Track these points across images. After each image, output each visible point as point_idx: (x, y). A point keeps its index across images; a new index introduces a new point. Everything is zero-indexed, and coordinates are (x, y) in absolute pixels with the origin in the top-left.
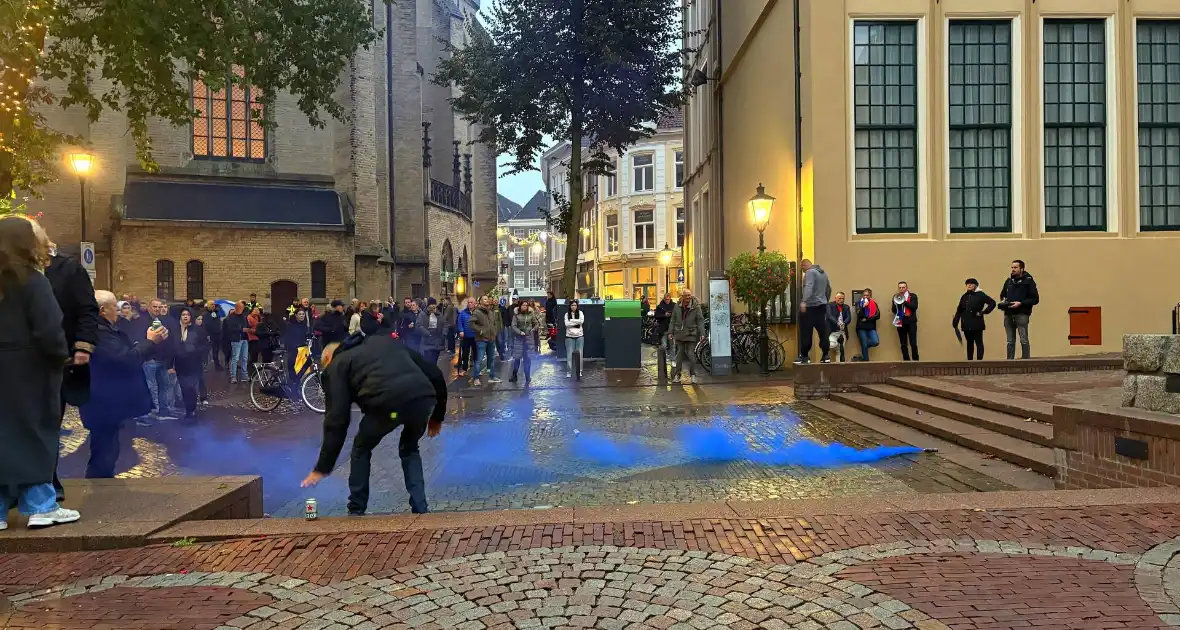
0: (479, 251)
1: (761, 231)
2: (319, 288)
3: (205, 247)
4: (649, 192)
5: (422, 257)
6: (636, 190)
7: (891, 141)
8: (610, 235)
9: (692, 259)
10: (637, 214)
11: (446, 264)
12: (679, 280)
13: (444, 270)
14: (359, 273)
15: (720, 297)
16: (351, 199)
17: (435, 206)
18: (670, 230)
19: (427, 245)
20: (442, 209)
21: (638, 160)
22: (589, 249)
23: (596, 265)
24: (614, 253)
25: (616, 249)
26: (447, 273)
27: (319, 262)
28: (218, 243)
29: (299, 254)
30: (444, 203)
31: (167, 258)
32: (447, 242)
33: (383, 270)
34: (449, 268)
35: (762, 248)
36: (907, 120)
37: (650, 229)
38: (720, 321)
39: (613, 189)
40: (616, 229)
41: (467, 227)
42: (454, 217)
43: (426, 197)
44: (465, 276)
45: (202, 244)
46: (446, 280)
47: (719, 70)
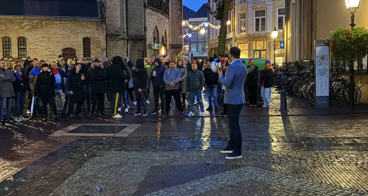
0: (173, 33)
1: (353, 14)
2: (87, 52)
3: (27, 29)
5: (143, 36)
8: (241, 23)
9: (289, 35)
10: (256, 12)
11: (156, 40)
12: (281, 47)
13: (154, 43)
14: (108, 44)
15: (323, 58)
16: (104, 4)
17: (149, 8)
18: (274, 20)
19: (145, 29)
20: (153, 10)
22: (230, 31)
23: (233, 40)
26: (156, 44)
27: (87, 38)
28: (34, 27)
29: (77, 34)
30: (154, 7)
31: (8, 35)
32: (156, 27)
33: (122, 42)
34: (157, 42)
35: (353, 25)
37: (263, 20)
38: (322, 73)
40: (245, 21)
41: (167, 20)
42: (159, 14)
43: (145, 4)
44: (165, 45)
45: (26, 28)
46: (156, 48)
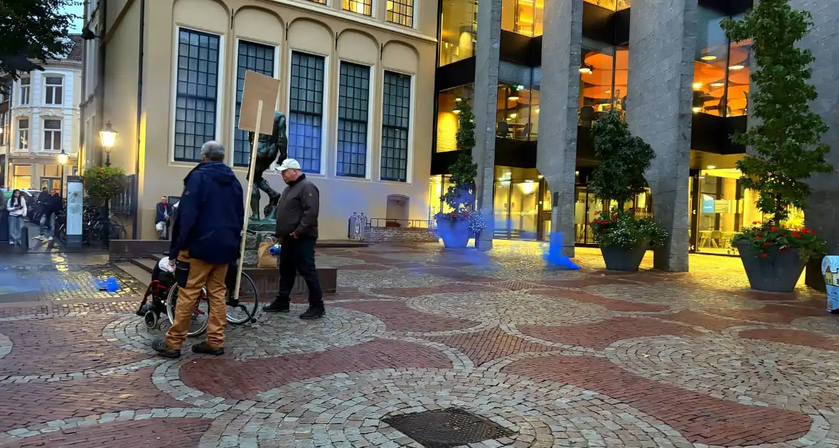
1: (108, 152)
4: (58, 106)
6: (47, 103)
7: (200, 106)
8: (22, 135)
10: (46, 122)
15: (76, 194)
18: (75, 138)
21: (49, 80)
23: (7, 158)
24: (24, 150)
25: (26, 147)
35: (108, 164)
36: (211, 95)
37: (58, 135)
38: (74, 211)
39: (26, 98)
40: (27, 131)
47: (104, 31)
